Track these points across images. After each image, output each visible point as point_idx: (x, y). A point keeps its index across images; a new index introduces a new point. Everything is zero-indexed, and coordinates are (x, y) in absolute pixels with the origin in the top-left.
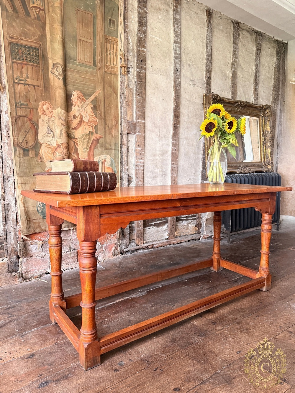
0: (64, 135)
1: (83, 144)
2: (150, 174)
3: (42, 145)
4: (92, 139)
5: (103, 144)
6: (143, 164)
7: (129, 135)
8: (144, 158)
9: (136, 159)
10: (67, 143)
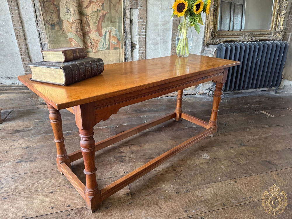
0: (77, 13)
1: (93, 19)
2: (152, 41)
3: (64, 21)
4: (100, 15)
5: (109, 18)
6: (145, 33)
7: (132, 9)
8: (146, 28)
9: (139, 30)
10: (80, 19)
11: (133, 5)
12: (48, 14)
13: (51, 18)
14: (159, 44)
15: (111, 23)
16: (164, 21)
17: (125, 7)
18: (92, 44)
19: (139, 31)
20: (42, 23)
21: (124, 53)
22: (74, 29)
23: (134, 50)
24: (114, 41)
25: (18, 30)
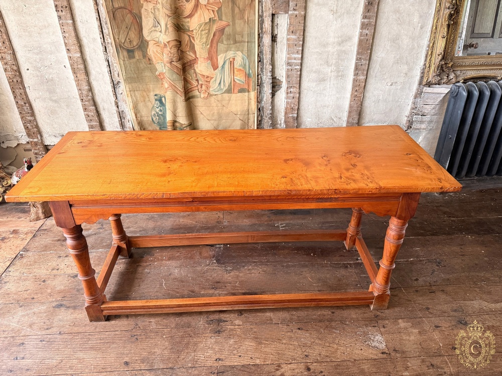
0: (171, 29)
1: (200, 38)
2: (314, 75)
3: (149, 43)
4: (214, 30)
5: (230, 34)
6: (300, 61)
7: (276, 16)
8: (303, 50)
9: (288, 54)
10: (176, 40)
11: (277, 8)
12: (121, 32)
13: (127, 39)
14: (328, 80)
15: (234, 44)
16: (341, 37)
17: (262, 11)
18: (200, 82)
19: (288, 58)
20: (112, 46)
21: (258, 98)
22: (166, 58)
23: (276, 91)
24: (240, 78)
25: (75, 59)
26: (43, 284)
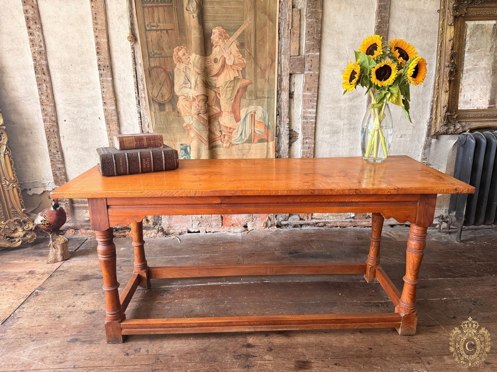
0: (200, 85)
1: (225, 94)
2: (328, 127)
3: (179, 97)
5: (252, 91)
6: (315, 115)
7: (293, 75)
8: (317, 105)
9: (304, 109)
10: (204, 95)
11: (294, 69)
12: (155, 87)
13: (160, 93)
14: (341, 132)
15: (255, 99)
17: (281, 71)
18: (223, 133)
19: (304, 112)
20: (145, 101)
21: (276, 147)
22: (194, 111)
23: (293, 142)
24: (260, 130)
25: (110, 111)
26: (57, 319)
